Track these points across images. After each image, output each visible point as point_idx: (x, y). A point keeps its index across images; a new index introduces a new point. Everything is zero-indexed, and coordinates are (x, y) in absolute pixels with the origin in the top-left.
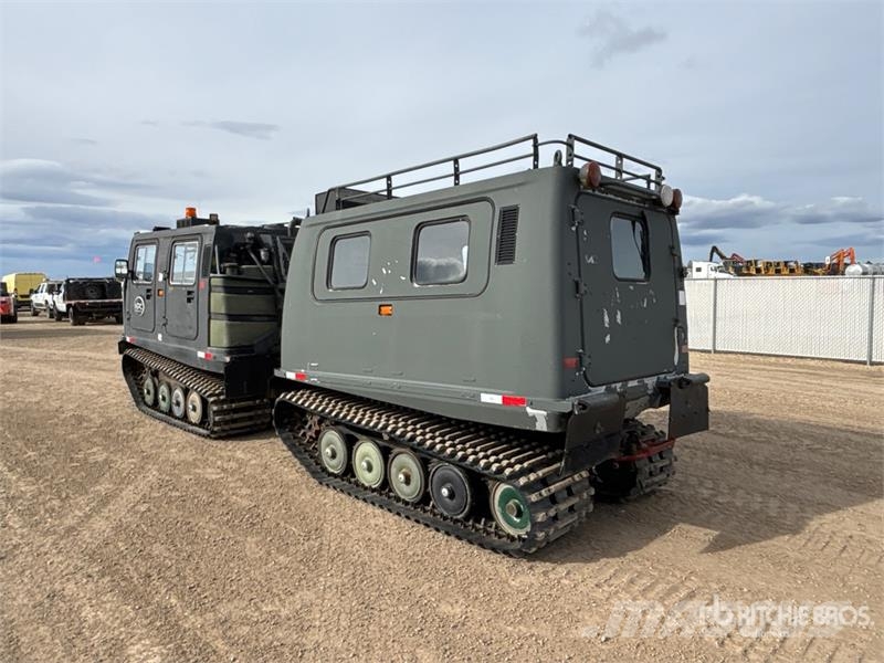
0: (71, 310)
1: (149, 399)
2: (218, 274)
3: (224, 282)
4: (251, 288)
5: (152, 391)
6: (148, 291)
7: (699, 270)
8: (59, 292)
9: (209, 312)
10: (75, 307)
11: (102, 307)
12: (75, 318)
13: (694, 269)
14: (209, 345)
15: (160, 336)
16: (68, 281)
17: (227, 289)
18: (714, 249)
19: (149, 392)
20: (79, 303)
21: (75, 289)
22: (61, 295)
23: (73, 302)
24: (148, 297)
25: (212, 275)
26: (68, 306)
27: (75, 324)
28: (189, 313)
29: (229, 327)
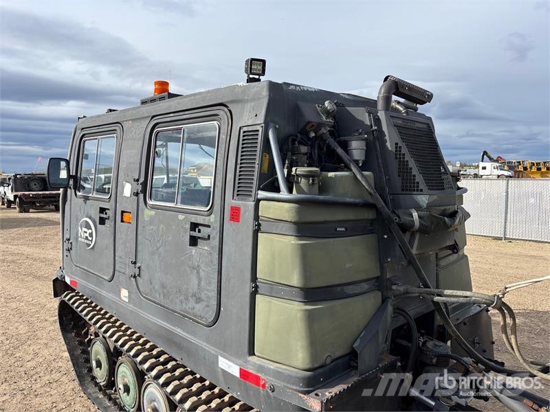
0: (18, 200)
1: (101, 375)
2: (284, 194)
3: (299, 212)
4: (341, 222)
5: (105, 365)
6: (102, 210)
7: (484, 168)
8: (9, 185)
9: (254, 278)
10: (20, 198)
11: (44, 197)
12: (20, 207)
13: (480, 168)
14: (252, 352)
15: (124, 293)
16: (15, 176)
17: (303, 229)
18: (485, 153)
19: (99, 365)
20: (24, 194)
21: (21, 182)
22: (10, 187)
23: (19, 193)
24: (102, 221)
25: (262, 194)
26: (15, 197)
27: (21, 212)
28: (197, 269)
29: (310, 318)
